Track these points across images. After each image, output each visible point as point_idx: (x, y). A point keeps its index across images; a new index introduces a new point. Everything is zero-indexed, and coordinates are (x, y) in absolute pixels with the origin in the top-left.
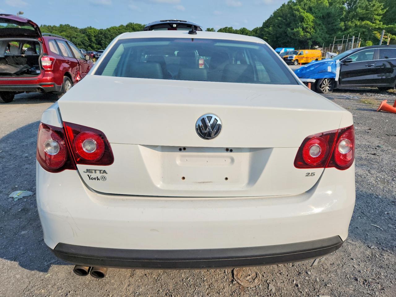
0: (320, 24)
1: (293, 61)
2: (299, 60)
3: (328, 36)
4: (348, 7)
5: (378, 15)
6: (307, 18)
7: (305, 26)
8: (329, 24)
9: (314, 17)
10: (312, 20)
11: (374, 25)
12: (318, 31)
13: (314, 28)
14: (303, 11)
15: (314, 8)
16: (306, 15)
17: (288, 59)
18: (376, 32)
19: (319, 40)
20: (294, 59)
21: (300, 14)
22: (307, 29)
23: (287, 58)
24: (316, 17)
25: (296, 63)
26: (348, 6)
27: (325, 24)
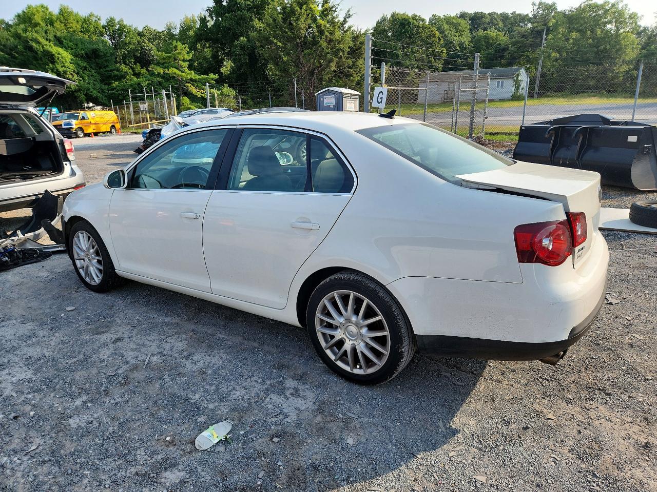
0: (85, 68)
1: (74, 131)
2: (84, 128)
3: (106, 87)
4: (111, 41)
5: (184, 61)
6: (60, 56)
7: (61, 69)
8: (100, 68)
9: (71, 54)
10: (70, 60)
11: (183, 74)
12: (86, 78)
13: (78, 74)
14: (47, 43)
15: (66, 40)
16: (56, 50)
17: (63, 127)
18: (189, 85)
19: (95, 93)
20: (75, 127)
21: (43, 47)
22: (66, 74)
23: (61, 125)
24: (76, 55)
25: (80, 134)
26: (111, 39)
27: (93, 67)
